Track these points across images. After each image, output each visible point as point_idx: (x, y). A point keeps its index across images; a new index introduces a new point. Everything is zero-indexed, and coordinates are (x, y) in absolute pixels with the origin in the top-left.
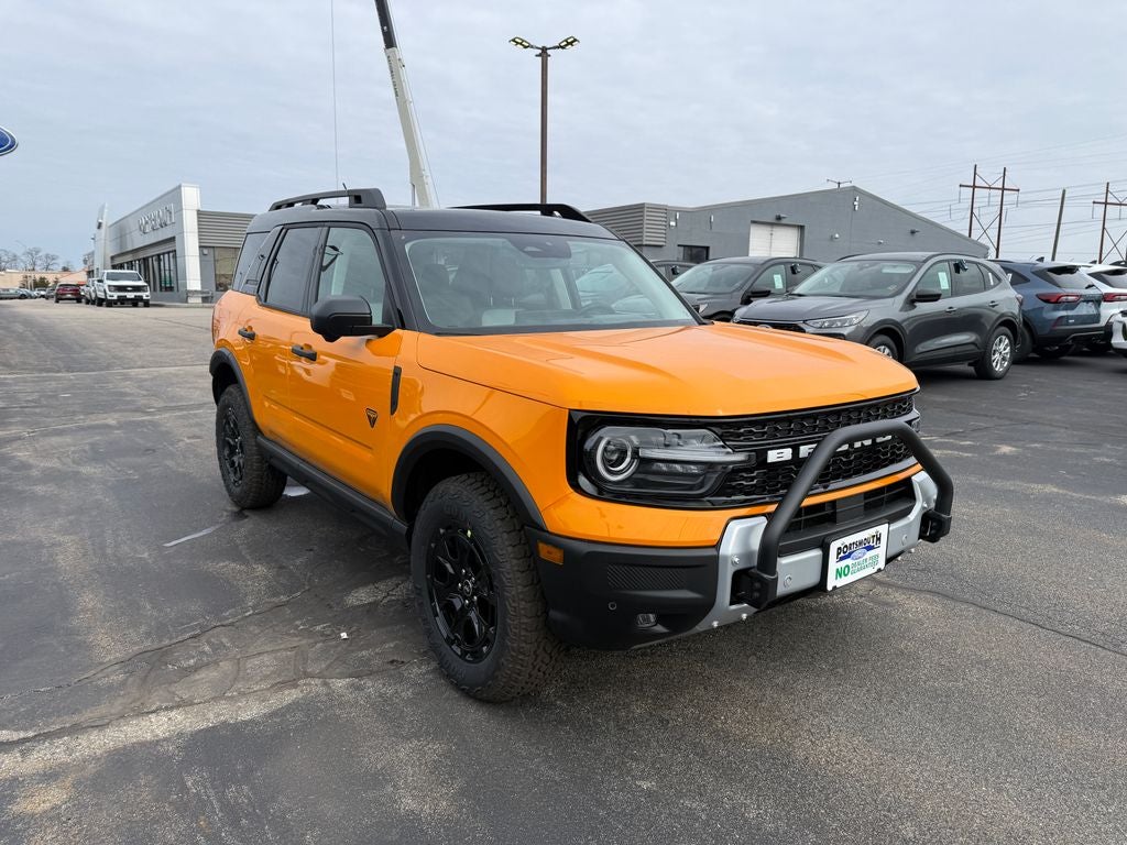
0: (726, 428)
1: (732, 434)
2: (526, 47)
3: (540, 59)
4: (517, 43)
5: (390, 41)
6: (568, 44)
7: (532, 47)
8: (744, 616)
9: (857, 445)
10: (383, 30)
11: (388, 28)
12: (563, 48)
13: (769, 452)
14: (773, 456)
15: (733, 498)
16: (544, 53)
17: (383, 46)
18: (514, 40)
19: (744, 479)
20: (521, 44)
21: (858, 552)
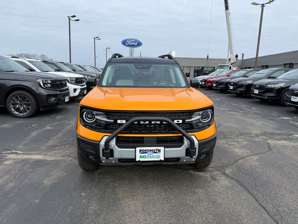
0: (108, 113)
1: (108, 115)
2: (256, 5)
3: (261, 7)
4: (254, 4)
5: (227, 8)
6: (271, 2)
7: (259, 4)
8: (113, 162)
9: (153, 122)
10: (225, 5)
11: (227, 5)
12: (269, 3)
13: (118, 120)
14: (119, 122)
15: (108, 131)
16: (263, 5)
17: (225, 10)
18: (252, 3)
19: (111, 126)
20: (255, 4)
21: (150, 153)
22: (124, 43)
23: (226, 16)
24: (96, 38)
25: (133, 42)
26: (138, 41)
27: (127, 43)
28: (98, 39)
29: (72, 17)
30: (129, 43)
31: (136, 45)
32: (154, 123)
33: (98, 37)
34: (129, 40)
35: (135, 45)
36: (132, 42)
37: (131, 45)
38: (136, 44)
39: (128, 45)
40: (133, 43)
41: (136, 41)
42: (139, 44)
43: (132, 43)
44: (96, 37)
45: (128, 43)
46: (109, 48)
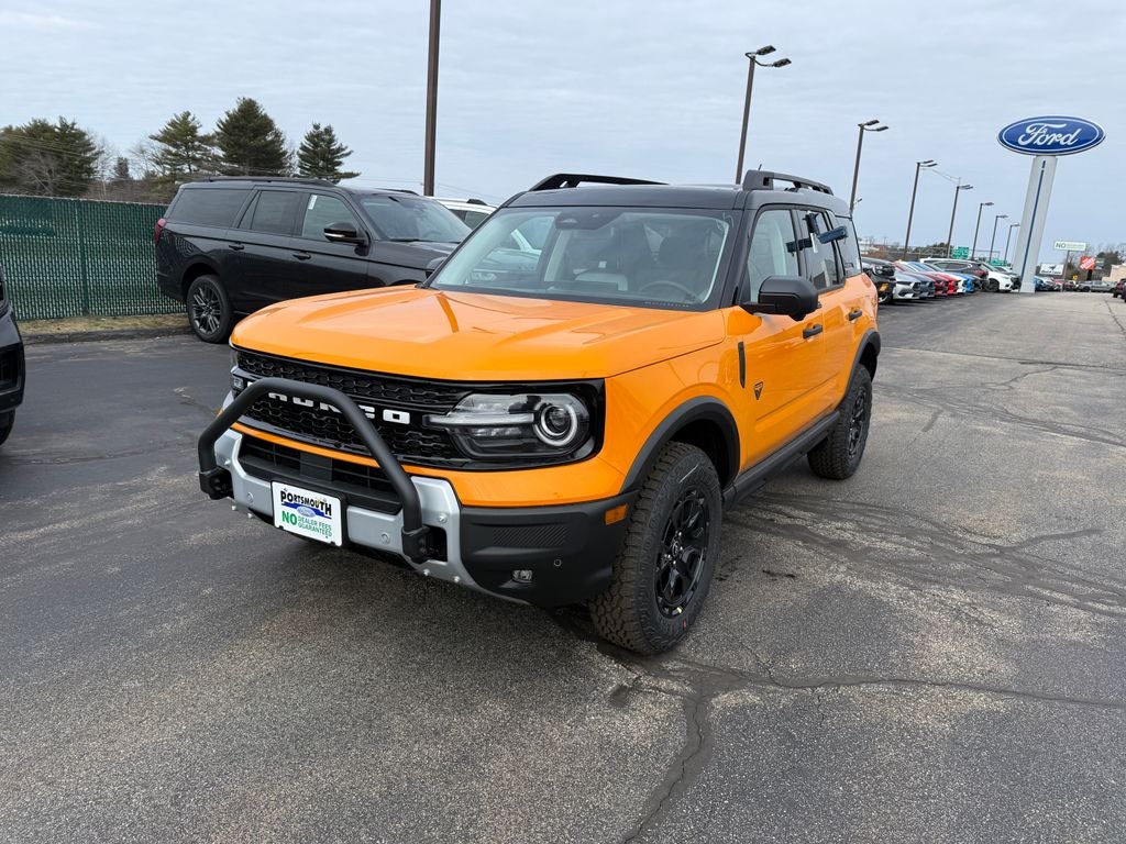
21: (305, 509)
22: (1012, 138)
24: (868, 124)
25: (1057, 131)
26: (1079, 126)
27: (1024, 139)
28: (878, 130)
29: (760, 53)
30: (1037, 136)
31: (1069, 143)
32: (326, 409)
33: (877, 122)
34: (1036, 122)
35: (1066, 146)
36: (1051, 131)
37: (1045, 146)
38: (1072, 137)
39: (1031, 145)
40: (1055, 137)
41: (1071, 125)
42: (1088, 137)
43: (1048, 137)
44: (869, 121)
45: (1028, 136)
46: (930, 163)
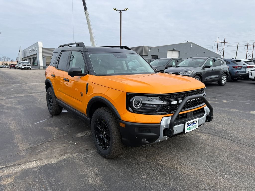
0: (162, 97)
1: (163, 98)
3: (120, 13)
5: (85, 9)
7: (118, 10)
8: (166, 139)
9: (192, 100)
10: (84, 6)
12: (125, 10)
14: (173, 103)
15: (164, 112)
16: (121, 12)
19: (166, 108)
20: (115, 10)
21: (192, 124)
23: (86, 15)
